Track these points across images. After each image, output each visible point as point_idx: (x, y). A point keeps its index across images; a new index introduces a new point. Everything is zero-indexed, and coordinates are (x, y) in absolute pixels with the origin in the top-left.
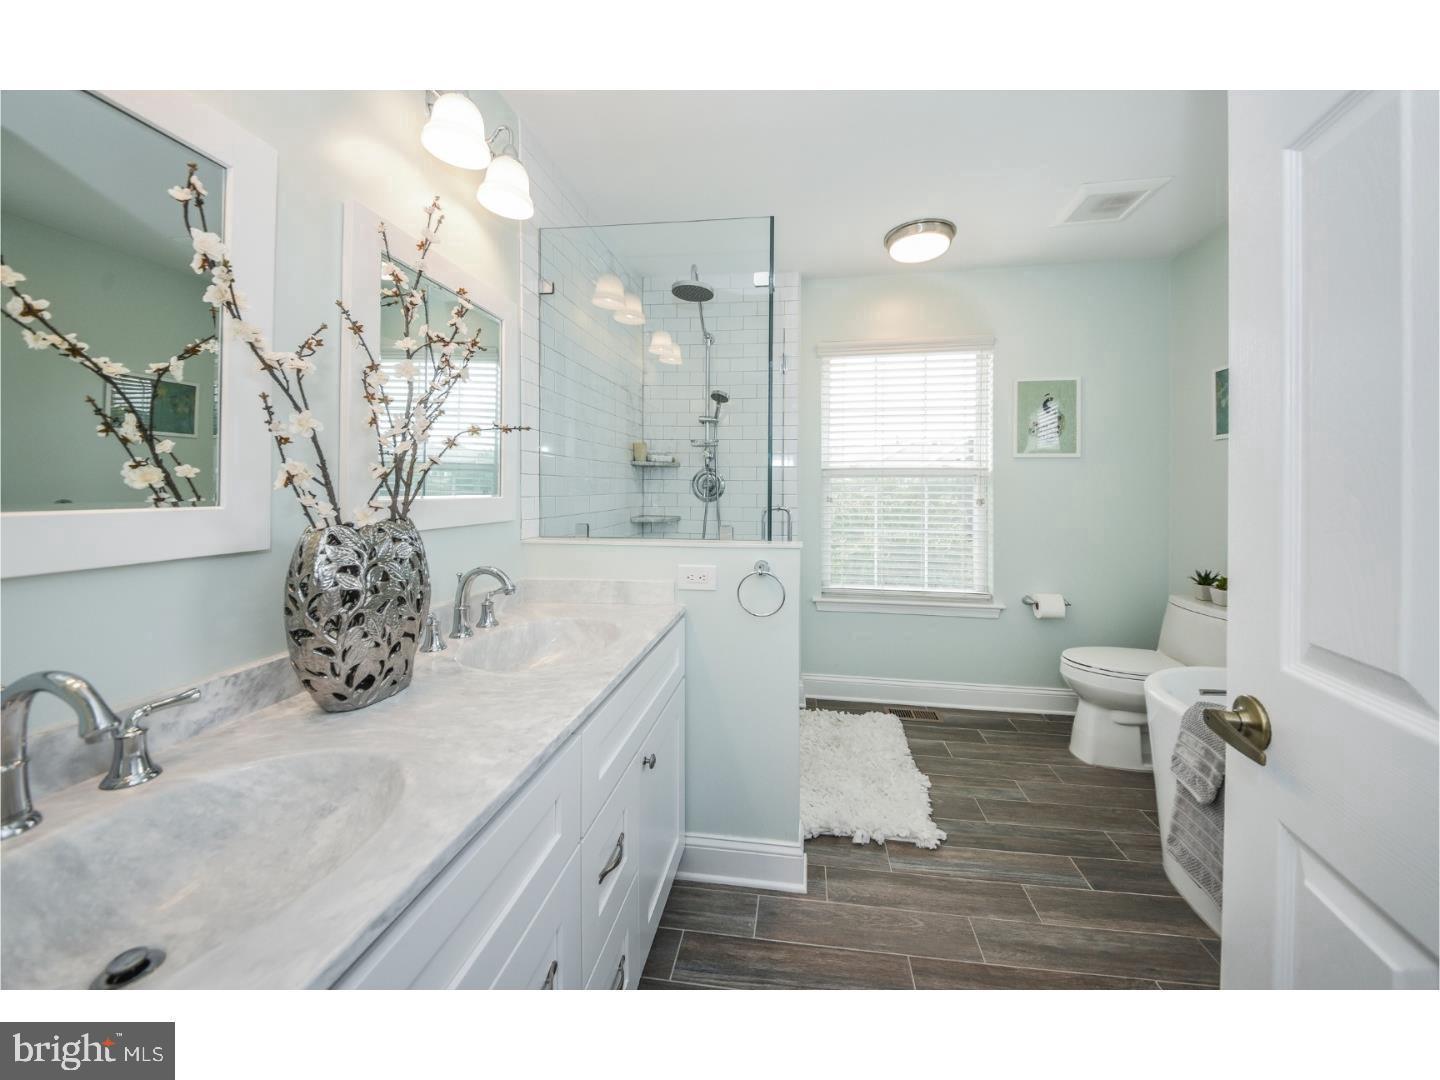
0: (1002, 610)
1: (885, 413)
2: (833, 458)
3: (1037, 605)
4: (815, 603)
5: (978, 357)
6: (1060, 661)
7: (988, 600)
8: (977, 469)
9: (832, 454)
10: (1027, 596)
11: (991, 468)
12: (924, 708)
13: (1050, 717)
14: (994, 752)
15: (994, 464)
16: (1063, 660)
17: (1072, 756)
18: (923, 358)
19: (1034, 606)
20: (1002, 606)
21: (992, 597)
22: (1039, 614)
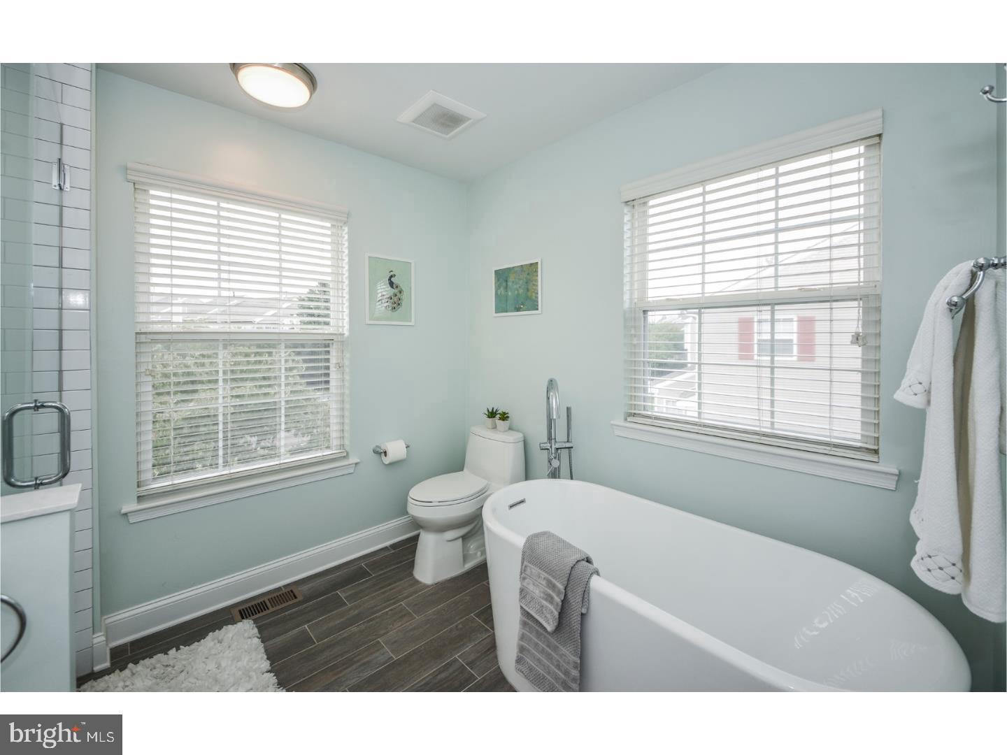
0: (356, 464)
1: (232, 268)
2: (154, 318)
3: (385, 453)
4: (126, 514)
5: (333, 226)
6: (407, 500)
7: (344, 457)
8: (335, 334)
9: (153, 313)
10: (377, 446)
11: (347, 333)
12: (279, 589)
13: (394, 546)
14: (356, 612)
15: (351, 330)
16: (409, 499)
17: (417, 582)
18: (277, 215)
19: (383, 454)
20: (357, 460)
21: (347, 453)
22: (387, 460)
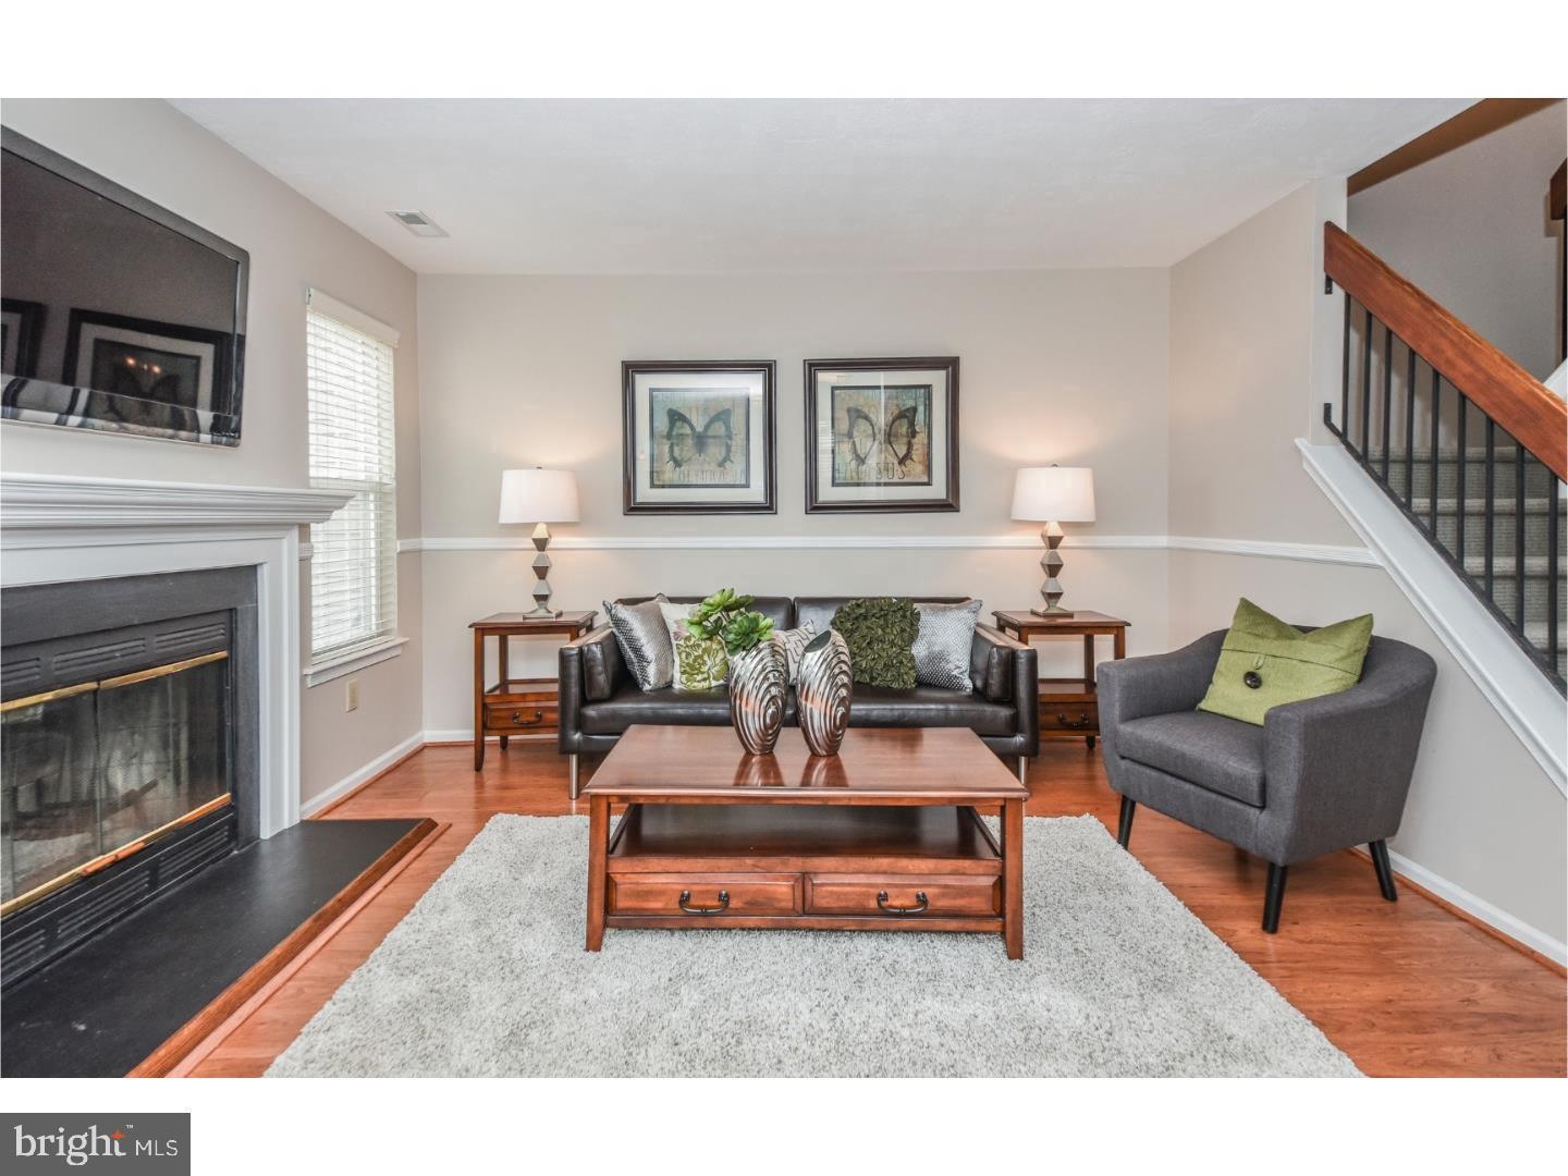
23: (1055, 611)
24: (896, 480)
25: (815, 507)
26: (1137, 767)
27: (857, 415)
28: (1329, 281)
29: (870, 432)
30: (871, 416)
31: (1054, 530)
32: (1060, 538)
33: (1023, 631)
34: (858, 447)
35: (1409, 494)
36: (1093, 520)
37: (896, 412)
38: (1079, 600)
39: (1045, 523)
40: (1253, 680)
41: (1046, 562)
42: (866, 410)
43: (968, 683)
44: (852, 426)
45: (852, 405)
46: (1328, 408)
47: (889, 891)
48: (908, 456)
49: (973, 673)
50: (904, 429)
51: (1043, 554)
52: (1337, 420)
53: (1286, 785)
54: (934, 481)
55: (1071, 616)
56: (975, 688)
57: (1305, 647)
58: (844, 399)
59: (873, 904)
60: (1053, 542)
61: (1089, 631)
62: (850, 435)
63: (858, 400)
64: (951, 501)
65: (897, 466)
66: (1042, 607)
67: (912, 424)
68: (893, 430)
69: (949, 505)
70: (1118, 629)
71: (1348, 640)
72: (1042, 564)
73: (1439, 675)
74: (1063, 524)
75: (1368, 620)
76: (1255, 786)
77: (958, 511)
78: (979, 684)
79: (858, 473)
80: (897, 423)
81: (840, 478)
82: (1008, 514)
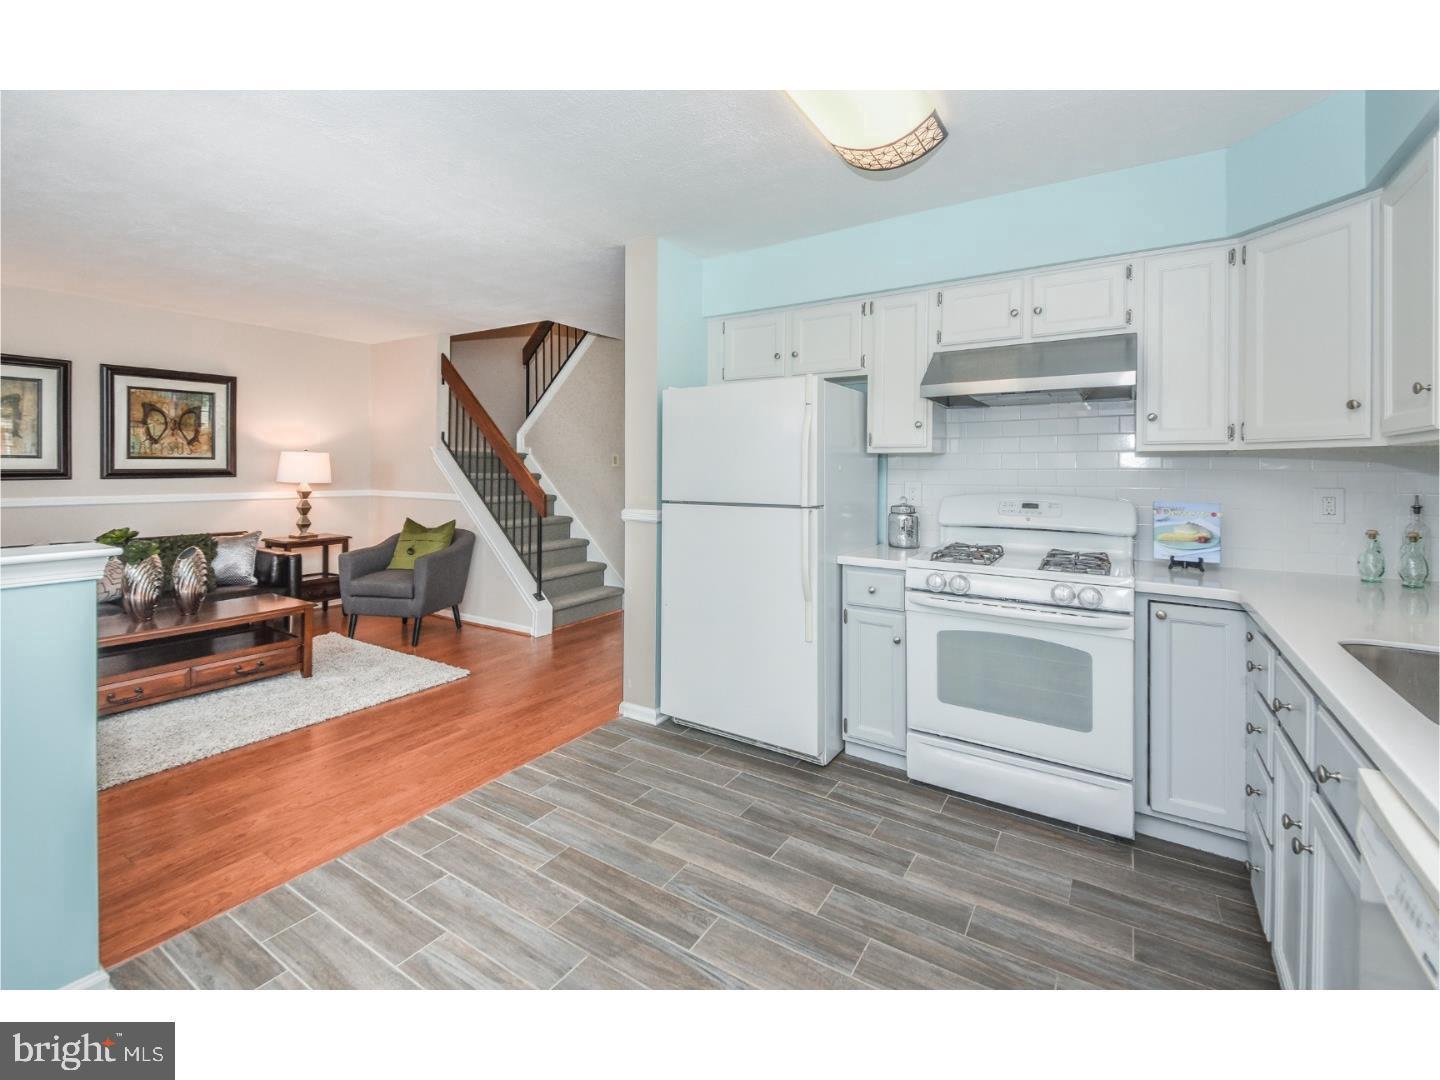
23: (305, 535)
24: (185, 455)
25: (110, 472)
26: (358, 599)
27: (150, 409)
28: (443, 380)
29: (163, 421)
30: (164, 410)
31: (305, 488)
32: (310, 492)
33: (286, 546)
34: (152, 431)
35: (470, 472)
36: (330, 482)
37: (185, 409)
38: (320, 528)
39: (299, 484)
40: (411, 551)
41: (300, 506)
42: (158, 405)
43: (254, 580)
44: (146, 416)
45: (147, 401)
46: (443, 434)
47: (242, 665)
48: (195, 439)
49: (257, 574)
50: (192, 421)
51: (298, 501)
52: (446, 440)
53: (421, 587)
54: (217, 457)
55: (316, 536)
56: (259, 581)
57: (431, 536)
58: (139, 396)
59: (234, 673)
60: (305, 495)
61: (325, 544)
62: (144, 422)
63: (154, 397)
64: (229, 469)
65: (186, 446)
66: (297, 533)
67: (198, 418)
68: (183, 420)
69: (229, 472)
70: (344, 541)
71: (446, 531)
72: (298, 508)
73: (477, 540)
74: (311, 485)
75: (453, 523)
76: (410, 591)
77: (235, 476)
78: (263, 579)
79: (151, 450)
80: (186, 416)
81: (136, 451)
82: (275, 478)
